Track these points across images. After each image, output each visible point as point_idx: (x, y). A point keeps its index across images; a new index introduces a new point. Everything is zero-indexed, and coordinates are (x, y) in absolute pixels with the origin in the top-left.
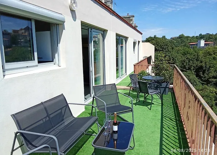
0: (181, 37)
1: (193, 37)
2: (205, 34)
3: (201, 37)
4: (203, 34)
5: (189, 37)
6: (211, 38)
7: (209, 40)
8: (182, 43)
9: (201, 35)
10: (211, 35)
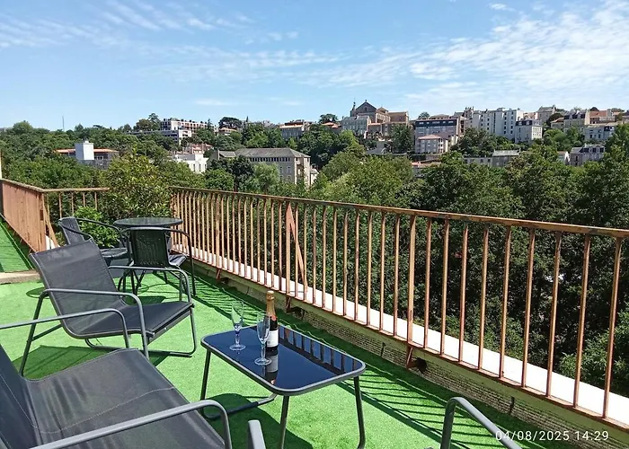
0: (21, 130)
1: (59, 133)
2: (90, 126)
3: (82, 134)
4: (85, 126)
5: (46, 132)
6: (108, 139)
7: (105, 144)
8: (26, 149)
9: (79, 128)
10: (108, 130)
